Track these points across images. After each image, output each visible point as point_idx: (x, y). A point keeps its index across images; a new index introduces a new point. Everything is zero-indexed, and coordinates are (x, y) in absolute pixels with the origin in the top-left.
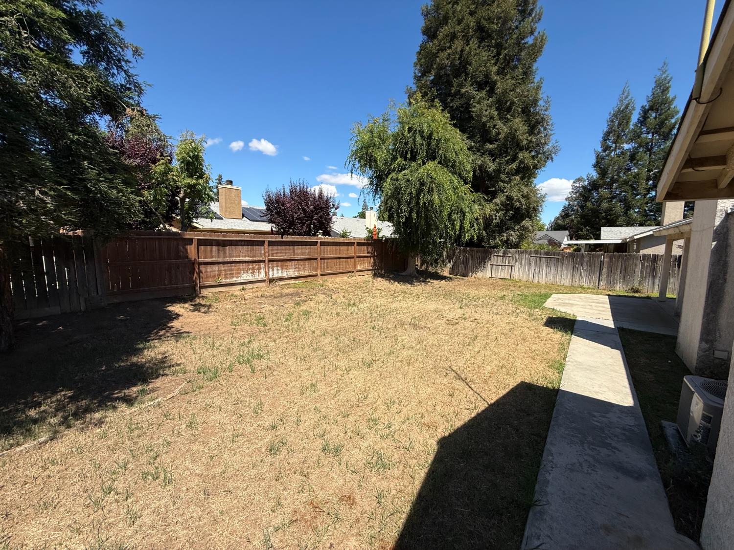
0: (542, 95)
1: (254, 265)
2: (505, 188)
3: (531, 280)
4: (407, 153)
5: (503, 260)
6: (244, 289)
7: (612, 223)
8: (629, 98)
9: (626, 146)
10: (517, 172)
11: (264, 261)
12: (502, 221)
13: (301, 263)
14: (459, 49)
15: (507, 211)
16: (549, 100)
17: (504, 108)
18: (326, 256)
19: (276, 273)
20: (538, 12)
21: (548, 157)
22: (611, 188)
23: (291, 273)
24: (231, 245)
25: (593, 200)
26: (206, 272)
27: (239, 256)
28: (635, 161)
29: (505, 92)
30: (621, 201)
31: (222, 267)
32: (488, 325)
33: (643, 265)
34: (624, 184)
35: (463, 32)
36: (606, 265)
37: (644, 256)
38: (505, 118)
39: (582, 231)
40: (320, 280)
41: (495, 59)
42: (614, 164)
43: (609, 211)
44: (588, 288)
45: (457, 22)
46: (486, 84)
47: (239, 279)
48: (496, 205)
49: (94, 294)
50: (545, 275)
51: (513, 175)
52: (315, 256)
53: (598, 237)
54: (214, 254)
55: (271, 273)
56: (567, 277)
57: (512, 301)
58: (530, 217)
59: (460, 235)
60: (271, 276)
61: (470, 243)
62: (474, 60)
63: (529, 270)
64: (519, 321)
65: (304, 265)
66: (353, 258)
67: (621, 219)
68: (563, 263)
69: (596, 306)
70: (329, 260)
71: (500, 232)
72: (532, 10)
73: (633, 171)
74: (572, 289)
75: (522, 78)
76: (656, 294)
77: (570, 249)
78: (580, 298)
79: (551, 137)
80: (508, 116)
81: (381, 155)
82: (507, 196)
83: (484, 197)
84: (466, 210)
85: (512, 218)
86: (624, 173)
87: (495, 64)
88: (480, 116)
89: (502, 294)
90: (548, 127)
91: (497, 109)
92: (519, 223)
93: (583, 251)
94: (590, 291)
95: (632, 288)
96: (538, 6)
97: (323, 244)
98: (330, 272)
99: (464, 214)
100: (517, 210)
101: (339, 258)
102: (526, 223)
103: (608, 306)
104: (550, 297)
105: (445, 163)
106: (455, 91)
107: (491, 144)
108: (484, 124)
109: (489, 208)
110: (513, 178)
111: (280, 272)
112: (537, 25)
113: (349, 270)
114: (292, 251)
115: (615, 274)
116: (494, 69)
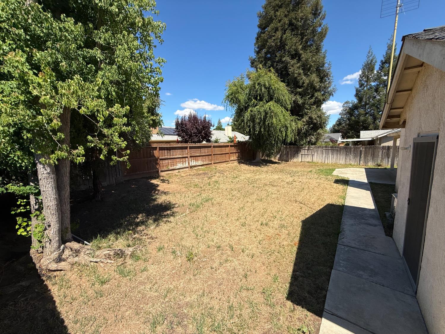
0: (327, 60)
1: (183, 159)
2: (308, 112)
3: (323, 162)
4: (257, 96)
5: (308, 152)
6: (179, 172)
7: (366, 128)
8: (373, 55)
9: (373, 84)
10: (315, 103)
11: (187, 157)
12: (307, 131)
13: (204, 157)
14: (279, 37)
15: (309, 125)
16: (331, 64)
17: (306, 68)
18: (216, 153)
19: (193, 163)
20: (323, 14)
21: (330, 94)
22: (365, 108)
23: (200, 163)
24: (173, 149)
25: (355, 115)
26: (163, 164)
27: (177, 155)
28: (378, 93)
29: (307, 60)
30: (371, 116)
31: (170, 161)
32: (307, 184)
33: (382, 152)
34: (373, 106)
35: (282, 27)
36: (363, 153)
37: (383, 147)
38: (307, 74)
39: (349, 134)
40: (213, 166)
41: (300, 42)
42: (366, 94)
43: (364, 121)
44: (354, 165)
45: (278, 22)
46: (296, 56)
47: (177, 166)
48: (304, 122)
49: (118, 176)
50: (331, 159)
51: (312, 105)
52: (211, 154)
53: (358, 137)
54: (166, 154)
55: (191, 163)
56: (343, 159)
57: (316, 172)
58: (322, 128)
59: (285, 139)
60: (191, 165)
61: (291, 144)
62: (289, 42)
63: (322, 157)
64: (322, 181)
65: (206, 158)
66: (228, 153)
67: (371, 126)
68: (340, 152)
69: (358, 174)
70: (217, 155)
71: (306, 137)
72: (320, 13)
73: (377, 98)
74: (346, 166)
75: (316, 52)
76: (389, 167)
77: (343, 144)
78: (350, 170)
79: (332, 83)
80: (309, 73)
81: (242, 97)
82: (309, 117)
83: (298, 118)
84: (289, 125)
85: (312, 128)
86: (372, 100)
87: (301, 44)
88: (293, 73)
89: (310, 170)
90: (330, 78)
91: (303, 69)
92: (316, 131)
93: (350, 145)
94: (355, 166)
95: (377, 164)
96: (323, 11)
97: (214, 147)
98: (218, 161)
99: (287, 128)
100: (315, 124)
101: (222, 154)
102: (320, 131)
103: (365, 173)
104: (335, 170)
105: (278, 101)
106: (279, 60)
107: (300, 89)
108: (296, 78)
109: (300, 124)
110: (312, 106)
111: (195, 162)
112: (323, 21)
113: (227, 160)
114: (199, 151)
115: (368, 157)
116: (300, 47)
